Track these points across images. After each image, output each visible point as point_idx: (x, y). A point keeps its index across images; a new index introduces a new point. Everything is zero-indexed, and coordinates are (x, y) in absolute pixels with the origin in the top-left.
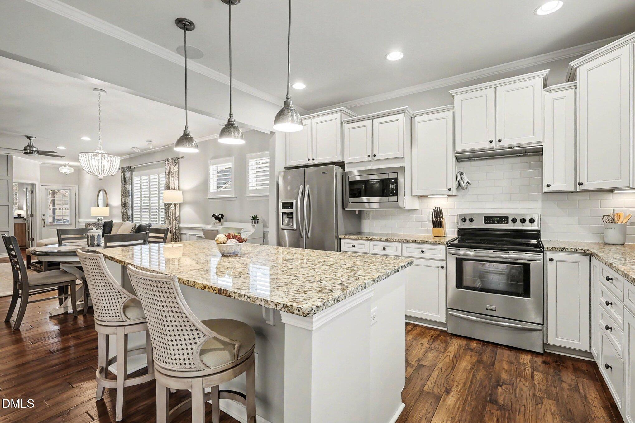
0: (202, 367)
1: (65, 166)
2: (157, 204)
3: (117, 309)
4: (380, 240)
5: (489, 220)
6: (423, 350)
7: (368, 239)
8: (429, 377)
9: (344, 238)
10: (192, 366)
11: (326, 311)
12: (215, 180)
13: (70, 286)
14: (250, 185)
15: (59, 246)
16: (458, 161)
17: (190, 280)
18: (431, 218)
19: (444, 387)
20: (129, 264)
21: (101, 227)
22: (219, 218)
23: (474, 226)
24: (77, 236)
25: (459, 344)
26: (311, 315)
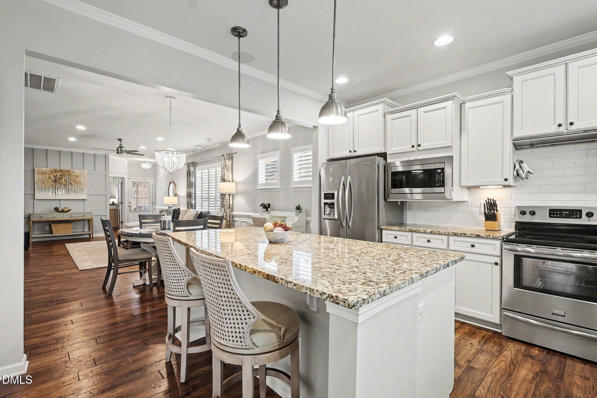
0: (252, 346)
1: (145, 162)
2: (214, 195)
3: (182, 285)
4: (425, 233)
5: (555, 214)
6: (473, 351)
7: (411, 231)
8: (480, 382)
9: (386, 229)
10: (243, 344)
11: (372, 305)
12: (264, 172)
13: (148, 262)
14: (295, 177)
15: (140, 229)
16: (516, 149)
17: (242, 264)
18: (482, 210)
19: (500, 395)
20: (192, 247)
21: (171, 213)
22: (266, 207)
23: (536, 219)
24: (153, 221)
25: (516, 350)
26: (356, 307)
